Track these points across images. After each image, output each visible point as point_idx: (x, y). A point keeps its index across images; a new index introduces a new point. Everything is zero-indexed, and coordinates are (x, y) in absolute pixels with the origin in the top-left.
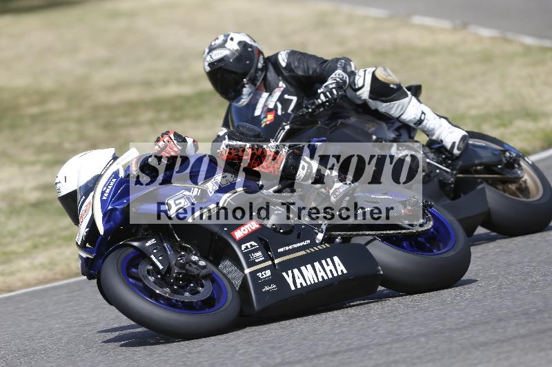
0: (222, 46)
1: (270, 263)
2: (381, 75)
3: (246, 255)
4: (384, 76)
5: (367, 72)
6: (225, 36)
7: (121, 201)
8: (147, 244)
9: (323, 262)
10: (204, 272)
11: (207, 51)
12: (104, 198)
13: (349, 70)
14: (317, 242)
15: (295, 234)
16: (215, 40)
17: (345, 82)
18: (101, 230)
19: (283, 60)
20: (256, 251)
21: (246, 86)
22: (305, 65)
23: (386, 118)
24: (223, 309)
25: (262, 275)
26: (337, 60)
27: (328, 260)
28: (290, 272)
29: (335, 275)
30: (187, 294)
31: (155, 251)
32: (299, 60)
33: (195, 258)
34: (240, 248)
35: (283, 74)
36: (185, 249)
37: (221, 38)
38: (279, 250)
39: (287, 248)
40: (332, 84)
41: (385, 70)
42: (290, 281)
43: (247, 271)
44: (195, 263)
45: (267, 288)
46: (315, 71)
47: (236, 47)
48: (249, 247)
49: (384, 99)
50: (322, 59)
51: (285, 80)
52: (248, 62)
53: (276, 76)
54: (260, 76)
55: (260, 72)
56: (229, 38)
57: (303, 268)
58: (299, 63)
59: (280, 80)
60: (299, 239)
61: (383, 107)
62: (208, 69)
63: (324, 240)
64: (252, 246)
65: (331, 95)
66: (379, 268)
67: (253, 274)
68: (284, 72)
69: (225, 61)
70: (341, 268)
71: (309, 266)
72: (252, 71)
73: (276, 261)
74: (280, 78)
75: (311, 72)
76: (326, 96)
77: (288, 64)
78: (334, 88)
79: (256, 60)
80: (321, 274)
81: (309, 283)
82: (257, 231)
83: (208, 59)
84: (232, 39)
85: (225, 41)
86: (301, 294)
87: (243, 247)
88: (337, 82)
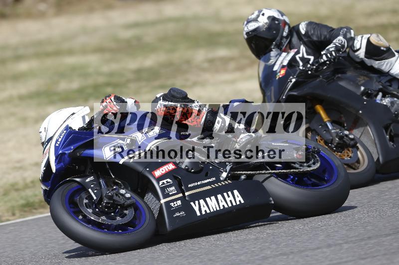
0: (256, 20)
1: (181, 195)
2: (375, 40)
3: (163, 189)
4: (377, 41)
5: (363, 38)
6: (259, 12)
7: (69, 147)
8: (87, 180)
9: (225, 194)
10: (129, 202)
11: (246, 22)
12: (57, 145)
13: (348, 36)
14: (221, 179)
15: (203, 173)
16: (251, 15)
17: (343, 46)
18: (54, 169)
19: (303, 29)
20: (170, 186)
21: (273, 50)
22: (319, 32)
23: (379, 72)
24: (141, 229)
25: (174, 205)
26: (341, 28)
27: (230, 193)
28: (197, 202)
29: (234, 204)
30: (118, 218)
31: (92, 186)
32: (314, 29)
33: (123, 191)
34: (159, 183)
35: (302, 39)
36: (117, 184)
37: (256, 13)
38: (189, 186)
39: (196, 184)
40: (332, 48)
41: (378, 36)
42: (196, 209)
43: (163, 201)
44: (123, 195)
45: (177, 214)
46: (325, 37)
47: (266, 21)
48: (165, 183)
49: (376, 58)
50: (331, 28)
51: (305, 44)
52: (274, 32)
53: (298, 41)
54: (285, 43)
55: (285, 40)
56: (262, 13)
57: (208, 199)
58: (314, 32)
59: (301, 44)
60: (207, 177)
61: (376, 64)
62: (246, 36)
63: (227, 178)
64: (167, 182)
65: (331, 56)
66: (271, 199)
67: (167, 203)
68: (303, 38)
69: (257, 31)
70: (239, 199)
71: (213, 198)
72: (278, 38)
73: (187, 194)
74: (301, 42)
75: (323, 38)
76: (327, 57)
77: (307, 32)
78: (333, 51)
79: (281, 30)
80: (222, 203)
81: (212, 211)
82: (173, 170)
83: (246, 29)
84: (263, 15)
85: (258, 16)
86: (205, 219)
87: (161, 183)
88: (336, 46)
